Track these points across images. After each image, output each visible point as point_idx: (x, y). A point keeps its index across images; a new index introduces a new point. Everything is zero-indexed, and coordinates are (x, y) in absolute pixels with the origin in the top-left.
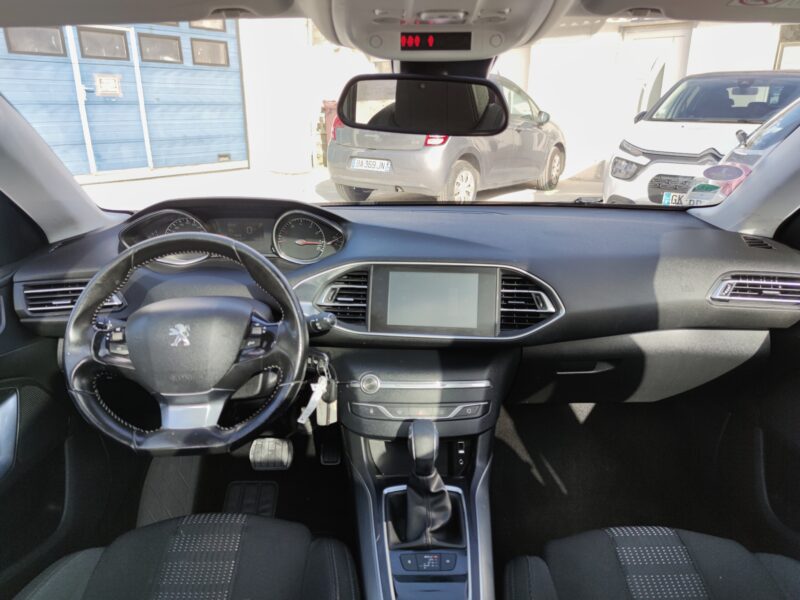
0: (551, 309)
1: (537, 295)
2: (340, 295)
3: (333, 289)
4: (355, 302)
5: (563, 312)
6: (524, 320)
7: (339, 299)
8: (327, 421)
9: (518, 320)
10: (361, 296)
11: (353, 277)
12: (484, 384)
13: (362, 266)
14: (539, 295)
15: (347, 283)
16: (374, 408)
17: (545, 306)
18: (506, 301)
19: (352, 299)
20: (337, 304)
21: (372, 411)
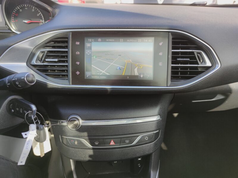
0: (208, 64)
1: (198, 53)
2: (48, 56)
3: (42, 52)
4: (59, 61)
5: (218, 67)
6: (186, 73)
7: (47, 60)
8: (41, 152)
9: (182, 73)
10: (63, 57)
11: (59, 42)
12: (156, 118)
13: (64, 33)
14: (200, 53)
15: (54, 47)
16: (78, 141)
17: (204, 61)
18: (175, 58)
19: (56, 60)
20: (45, 64)
21: (76, 143)
